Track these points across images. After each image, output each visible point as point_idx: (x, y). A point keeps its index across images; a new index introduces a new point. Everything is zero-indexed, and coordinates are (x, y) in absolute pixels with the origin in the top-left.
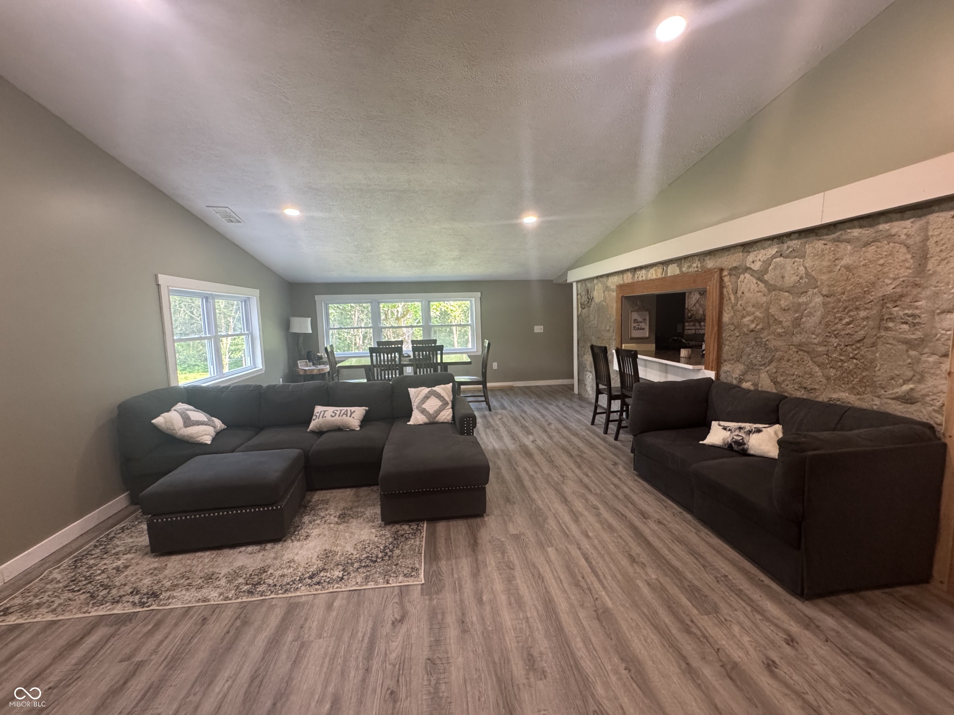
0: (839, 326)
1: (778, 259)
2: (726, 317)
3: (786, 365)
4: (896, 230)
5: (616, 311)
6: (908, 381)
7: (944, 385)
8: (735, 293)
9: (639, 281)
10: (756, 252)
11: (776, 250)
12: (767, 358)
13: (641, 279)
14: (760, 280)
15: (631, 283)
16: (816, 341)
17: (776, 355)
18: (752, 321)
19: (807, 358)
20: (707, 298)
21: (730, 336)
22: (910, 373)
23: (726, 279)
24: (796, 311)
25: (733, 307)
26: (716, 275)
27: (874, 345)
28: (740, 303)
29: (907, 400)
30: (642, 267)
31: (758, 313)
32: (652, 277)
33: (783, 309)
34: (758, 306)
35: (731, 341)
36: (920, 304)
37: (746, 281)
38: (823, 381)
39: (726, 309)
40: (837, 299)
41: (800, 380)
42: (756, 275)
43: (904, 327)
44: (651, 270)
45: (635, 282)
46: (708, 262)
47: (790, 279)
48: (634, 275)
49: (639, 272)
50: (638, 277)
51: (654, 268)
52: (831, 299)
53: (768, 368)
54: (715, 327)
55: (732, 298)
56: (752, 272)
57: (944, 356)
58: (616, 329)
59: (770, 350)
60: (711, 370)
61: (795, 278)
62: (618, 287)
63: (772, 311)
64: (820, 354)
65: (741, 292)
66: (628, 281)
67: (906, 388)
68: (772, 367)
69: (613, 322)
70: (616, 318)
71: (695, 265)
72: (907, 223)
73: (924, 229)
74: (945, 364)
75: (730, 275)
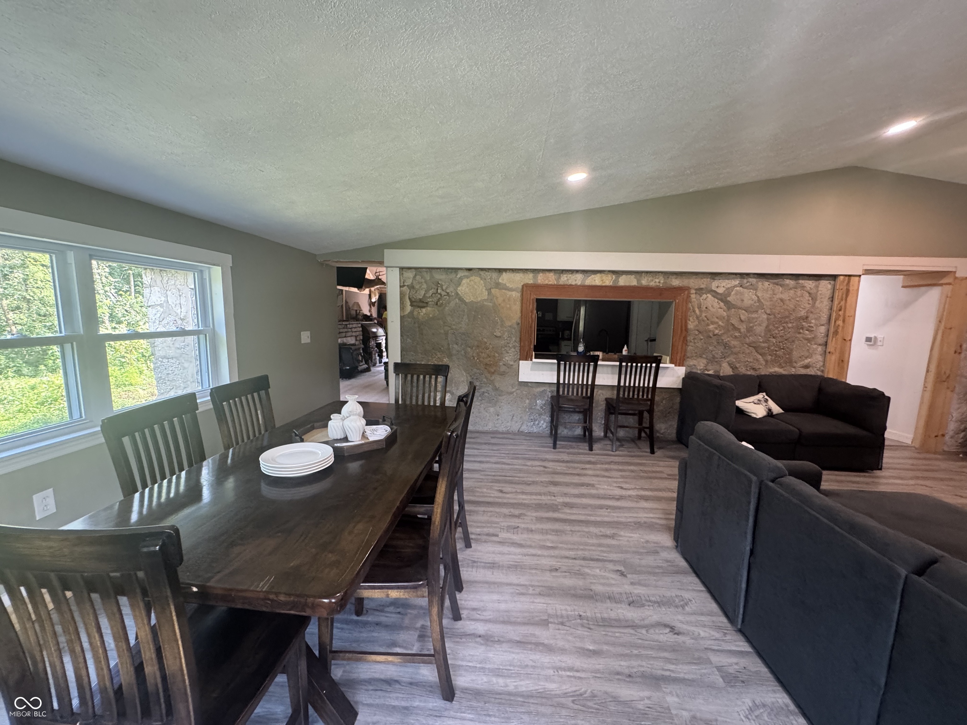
0: (776, 331)
1: (738, 288)
2: (691, 325)
3: (741, 356)
4: (806, 285)
5: (519, 314)
6: (806, 358)
7: (820, 358)
8: (700, 307)
9: (571, 285)
10: (721, 281)
11: (738, 282)
12: (727, 353)
13: (573, 283)
14: (722, 300)
15: (555, 285)
16: (761, 340)
17: (735, 350)
18: (716, 328)
19: (754, 351)
20: (676, 310)
21: (694, 339)
22: (808, 354)
23: (693, 296)
24: (750, 323)
25: (697, 318)
26: (686, 292)
27: (793, 341)
28: (704, 315)
29: (807, 367)
30: (577, 271)
31: (720, 323)
32: (594, 284)
33: (742, 321)
34: (721, 318)
35: (695, 343)
36: (813, 321)
37: (708, 299)
38: (764, 363)
39: (691, 318)
40: (775, 317)
41: (751, 364)
42: (719, 297)
43: (807, 332)
44: (593, 276)
45: (564, 285)
46: (674, 280)
47: (747, 302)
48: (559, 278)
49: (570, 275)
50: (568, 280)
51: (598, 275)
52: (772, 317)
53: (728, 359)
54: (684, 333)
55: (697, 311)
56: (715, 294)
57: (820, 345)
58: (518, 334)
59: (730, 347)
60: (679, 366)
61: (750, 302)
62: (526, 287)
63: (733, 322)
64: (763, 348)
65: (705, 307)
66: (546, 282)
67: (807, 361)
68: (732, 359)
69: (510, 326)
70: (519, 322)
71: (657, 280)
72: (810, 282)
73: (817, 287)
74: (820, 349)
75: (696, 293)
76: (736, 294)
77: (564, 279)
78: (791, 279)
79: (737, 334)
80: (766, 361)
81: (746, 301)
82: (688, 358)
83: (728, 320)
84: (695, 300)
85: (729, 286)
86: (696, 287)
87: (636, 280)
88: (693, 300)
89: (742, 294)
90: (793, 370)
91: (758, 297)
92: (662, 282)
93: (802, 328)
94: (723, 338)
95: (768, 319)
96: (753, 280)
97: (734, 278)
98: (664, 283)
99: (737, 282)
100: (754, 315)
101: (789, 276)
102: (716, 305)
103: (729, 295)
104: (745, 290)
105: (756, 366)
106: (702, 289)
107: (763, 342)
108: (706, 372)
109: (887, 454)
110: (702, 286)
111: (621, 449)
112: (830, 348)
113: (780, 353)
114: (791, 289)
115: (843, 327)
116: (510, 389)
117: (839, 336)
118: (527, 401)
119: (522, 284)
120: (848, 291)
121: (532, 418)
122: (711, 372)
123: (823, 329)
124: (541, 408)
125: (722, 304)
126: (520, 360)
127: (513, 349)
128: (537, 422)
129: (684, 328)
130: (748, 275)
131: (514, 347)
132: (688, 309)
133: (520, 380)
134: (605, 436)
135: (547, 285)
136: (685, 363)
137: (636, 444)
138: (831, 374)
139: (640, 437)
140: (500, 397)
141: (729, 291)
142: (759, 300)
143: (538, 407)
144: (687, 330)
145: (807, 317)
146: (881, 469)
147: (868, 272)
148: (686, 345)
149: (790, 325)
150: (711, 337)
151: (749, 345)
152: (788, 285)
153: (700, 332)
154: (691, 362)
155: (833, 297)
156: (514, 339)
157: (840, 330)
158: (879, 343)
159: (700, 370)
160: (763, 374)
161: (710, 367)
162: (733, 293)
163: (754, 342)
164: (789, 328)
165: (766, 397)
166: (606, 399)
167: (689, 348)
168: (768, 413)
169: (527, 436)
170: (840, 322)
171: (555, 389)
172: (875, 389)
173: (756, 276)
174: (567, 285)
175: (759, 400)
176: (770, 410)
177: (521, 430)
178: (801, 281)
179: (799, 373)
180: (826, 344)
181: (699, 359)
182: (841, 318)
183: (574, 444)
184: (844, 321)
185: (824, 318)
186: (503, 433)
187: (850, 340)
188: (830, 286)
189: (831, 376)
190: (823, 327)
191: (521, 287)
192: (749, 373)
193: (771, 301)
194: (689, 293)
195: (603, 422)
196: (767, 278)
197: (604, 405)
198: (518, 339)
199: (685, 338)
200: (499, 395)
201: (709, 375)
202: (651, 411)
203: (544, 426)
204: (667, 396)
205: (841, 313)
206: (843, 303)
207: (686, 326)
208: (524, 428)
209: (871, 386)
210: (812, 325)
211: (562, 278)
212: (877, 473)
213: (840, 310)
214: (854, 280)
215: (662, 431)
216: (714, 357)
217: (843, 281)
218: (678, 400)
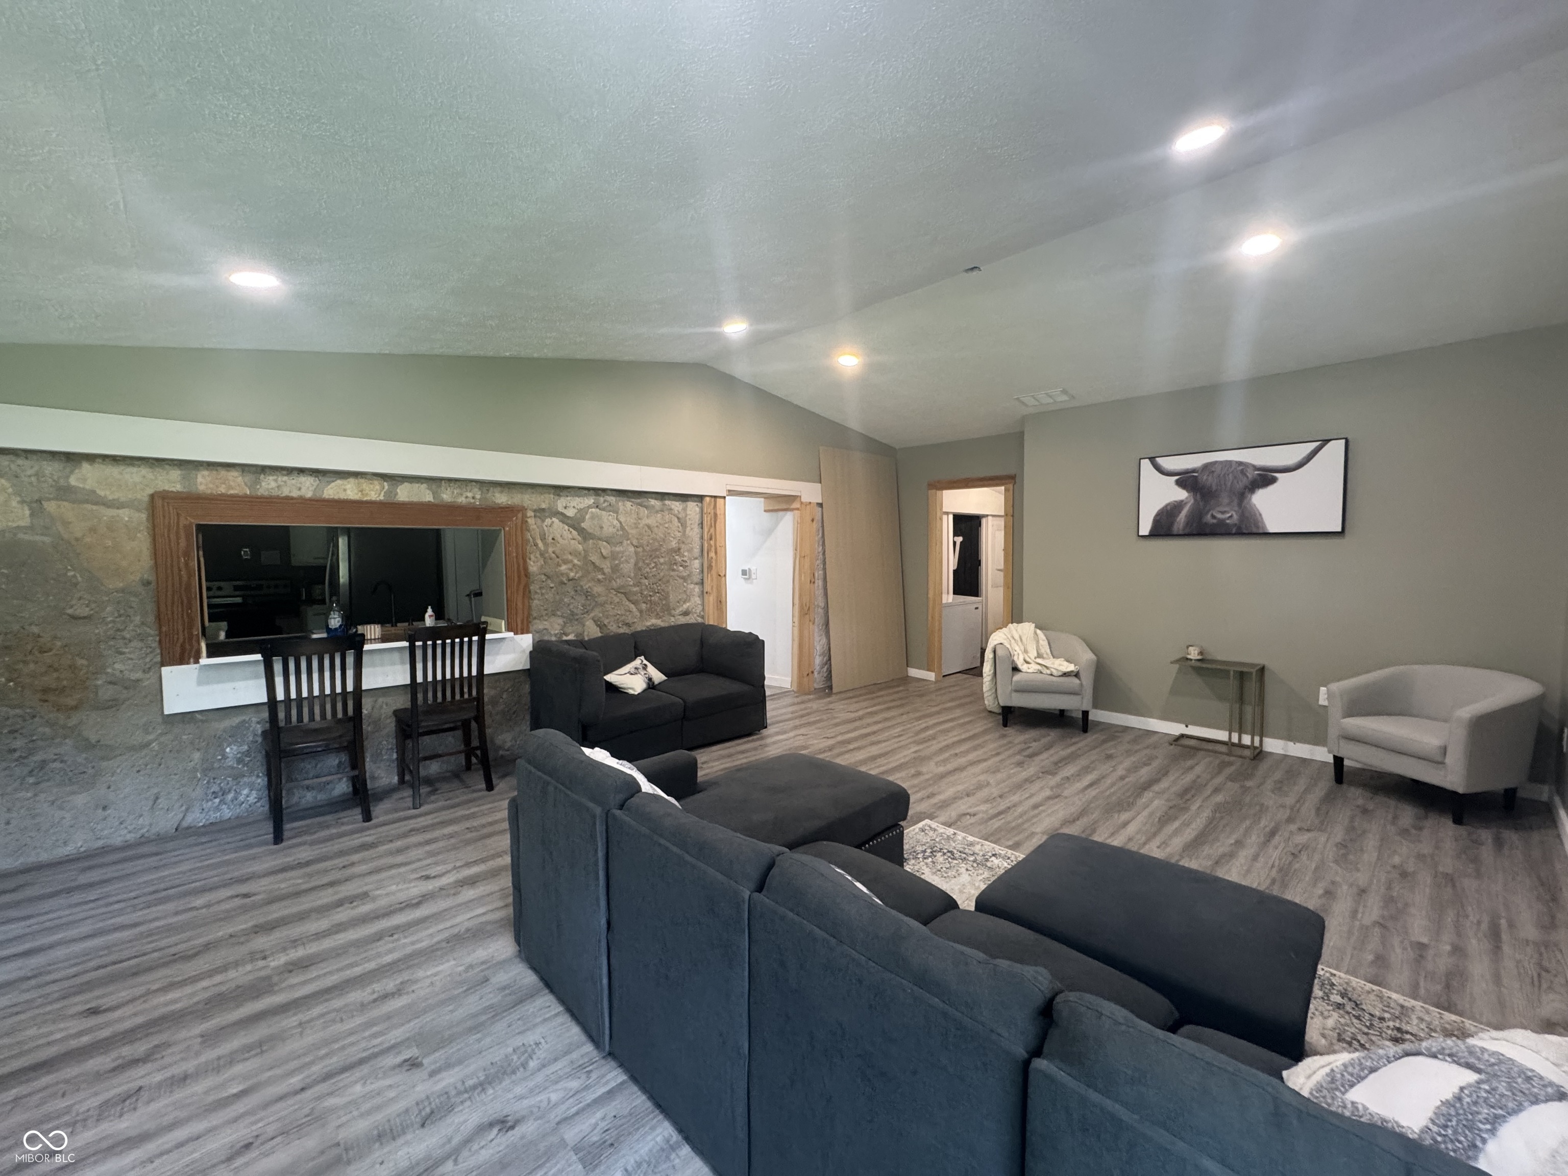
0: (648, 570)
1: (593, 510)
2: (533, 567)
3: (609, 607)
4: (673, 507)
5: (146, 561)
6: (685, 602)
7: (698, 600)
8: (543, 539)
9: (288, 498)
10: (569, 498)
11: (593, 501)
12: (590, 605)
13: (295, 494)
14: (575, 529)
15: (246, 496)
16: (631, 583)
17: (601, 599)
18: (571, 570)
19: (624, 599)
20: (508, 544)
21: (541, 588)
22: (685, 597)
23: (531, 521)
24: (614, 559)
25: (542, 555)
26: (520, 515)
27: (668, 581)
28: (550, 550)
29: (686, 613)
30: (301, 471)
31: (576, 561)
32: (343, 496)
33: (605, 558)
34: (574, 553)
35: (542, 594)
36: (686, 554)
37: (555, 526)
38: (638, 614)
39: (532, 557)
40: (644, 550)
41: (623, 617)
42: (569, 522)
43: (681, 568)
44: (339, 482)
45: (271, 497)
46: (497, 495)
47: (608, 530)
48: (257, 482)
49: (285, 478)
50: (278, 487)
51: (352, 480)
52: (640, 550)
53: (592, 615)
54: (523, 579)
55: (540, 544)
56: (564, 518)
57: (697, 584)
58: (150, 607)
59: (593, 596)
60: (522, 633)
61: (611, 530)
62: (163, 498)
63: (592, 559)
64: (635, 594)
65: (550, 538)
66: (222, 490)
67: (685, 606)
68: (597, 613)
69: (123, 591)
70: (152, 578)
71: (470, 495)
72: (677, 503)
73: (685, 509)
74: (697, 589)
75: (535, 516)
76: (592, 518)
77: (269, 485)
78: (656, 499)
79: (600, 577)
80: (641, 612)
81: (605, 528)
82: (535, 618)
83: (585, 557)
84: (535, 527)
85: (582, 506)
86: (535, 507)
87: (428, 492)
88: (532, 527)
89: (599, 518)
90: (673, 619)
91: (621, 523)
92: (478, 496)
93: (675, 564)
94: (582, 583)
95: (636, 553)
96: (612, 499)
97: (585, 495)
98: (480, 500)
99: (590, 501)
100: (617, 549)
101: (653, 496)
102: (566, 534)
103: (583, 520)
104: (604, 513)
105: (630, 620)
106: (543, 510)
107: (634, 585)
108: (565, 638)
109: (769, 705)
110: (543, 506)
111: (433, 798)
112: (707, 588)
113: (655, 598)
114: (657, 512)
115: (716, 560)
116: (139, 737)
117: (714, 572)
118: (197, 756)
119: (151, 491)
120: (716, 515)
121: (215, 788)
122: (571, 637)
123: (696, 564)
124: (239, 761)
125: (575, 533)
126: (163, 664)
127: (135, 644)
128: (230, 796)
129: (523, 573)
130: (604, 490)
131: (142, 638)
132: (525, 542)
133: (166, 712)
134: (402, 781)
135: (222, 495)
136: (531, 628)
137: (462, 781)
138: (711, 621)
139: (469, 767)
140: (104, 764)
141: (582, 512)
142: (622, 528)
143: (230, 762)
144: (527, 575)
145: (679, 549)
146: (766, 727)
147: (731, 493)
148: (530, 598)
149: (662, 560)
150: (565, 584)
151: (618, 591)
152: (653, 507)
153: (548, 577)
154: (539, 625)
155: (702, 523)
156: (137, 619)
157: (713, 564)
158: (753, 576)
159: (556, 635)
160: (639, 629)
161: (569, 629)
162: (587, 517)
163: (623, 586)
164: (661, 564)
165: (645, 662)
166: (396, 713)
167: (536, 603)
168: (648, 684)
169: (204, 834)
170: (712, 554)
171: (266, 715)
172: (750, 633)
173: (614, 493)
174: (278, 497)
175: (636, 668)
176: (650, 679)
177: (185, 824)
178: (667, 502)
179: (680, 623)
180: (702, 583)
181: (553, 619)
182: (713, 549)
183: (328, 818)
184: (716, 553)
185: (697, 551)
186: (127, 846)
187: (725, 576)
188: (698, 509)
189: (711, 623)
190: (697, 561)
191: (146, 499)
192: (622, 631)
193: (637, 528)
194: (525, 516)
195: (395, 756)
196: (628, 497)
197: (393, 724)
198: (151, 618)
199: (527, 586)
200: (103, 758)
201: (568, 642)
202: (479, 718)
203: (252, 799)
204: (509, 685)
205: (712, 542)
206: (712, 530)
207: (526, 569)
208: (196, 818)
209: (747, 631)
210: (685, 559)
211: (263, 484)
212: (765, 732)
213: (711, 539)
214: (720, 501)
215: (508, 744)
216: (573, 614)
217: (709, 504)
218: (527, 688)
